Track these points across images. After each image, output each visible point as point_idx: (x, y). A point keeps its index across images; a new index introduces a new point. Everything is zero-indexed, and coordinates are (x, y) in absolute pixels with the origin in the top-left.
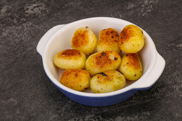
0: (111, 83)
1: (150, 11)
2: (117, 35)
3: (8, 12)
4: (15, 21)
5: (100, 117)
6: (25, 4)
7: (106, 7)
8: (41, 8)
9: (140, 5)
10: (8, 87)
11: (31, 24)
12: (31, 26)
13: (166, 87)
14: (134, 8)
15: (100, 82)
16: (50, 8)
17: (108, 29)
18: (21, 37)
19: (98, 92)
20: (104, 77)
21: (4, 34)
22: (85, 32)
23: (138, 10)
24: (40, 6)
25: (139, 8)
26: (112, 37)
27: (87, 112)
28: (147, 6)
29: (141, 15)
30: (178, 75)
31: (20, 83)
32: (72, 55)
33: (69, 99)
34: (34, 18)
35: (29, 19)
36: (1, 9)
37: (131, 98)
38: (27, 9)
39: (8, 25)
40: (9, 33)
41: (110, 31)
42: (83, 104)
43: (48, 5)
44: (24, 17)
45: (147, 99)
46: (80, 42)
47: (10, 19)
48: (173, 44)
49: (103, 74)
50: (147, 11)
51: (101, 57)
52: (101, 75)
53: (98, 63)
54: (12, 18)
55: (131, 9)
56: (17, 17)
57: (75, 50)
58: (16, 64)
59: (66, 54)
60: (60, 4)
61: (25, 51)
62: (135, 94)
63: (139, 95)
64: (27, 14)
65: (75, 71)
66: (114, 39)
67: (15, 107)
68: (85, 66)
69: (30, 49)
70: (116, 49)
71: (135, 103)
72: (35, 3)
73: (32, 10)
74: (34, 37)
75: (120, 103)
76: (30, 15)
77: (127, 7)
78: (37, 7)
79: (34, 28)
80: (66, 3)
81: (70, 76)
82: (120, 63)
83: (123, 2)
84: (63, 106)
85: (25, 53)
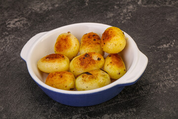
0: (96, 80)
1: (129, 18)
2: (99, 39)
5: (87, 116)
6: (6, 20)
7: (86, 17)
8: (22, 22)
9: (119, 14)
11: (13, 36)
12: (14, 38)
13: (150, 85)
14: (114, 17)
15: (85, 81)
16: (32, 21)
17: (89, 33)
18: (4, 49)
20: (89, 76)
22: (67, 36)
23: (117, 18)
24: (21, 20)
25: (118, 16)
26: (95, 40)
27: (74, 112)
28: (126, 15)
29: (121, 22)
30: (161, 73)
31: (5, 91)
32: (56, 58)
33: (55, 102)
34: (16, 31)
35: (11, 32)
37: (116, 97)
38: (9, 24)
41: (92, 34)
42: (70, 105)
43: (29, 19)
44: (7, 31)
45: (133, 97)
46: (63, 46)
48: (154, 46)
49: (87, 73)
50: (127, 18)
51: (84, 58)
52: (85, 74)
53: (82, 64)
55: (110, 18)
57: (59, 54)
59: (49, 58)
60: (41, 17)
61: (9, 61)
62: (120, 93)
63: (124, 94)
64: (10, 28)
65: (59, 73)
66: (96, 42)
67: (1, 113)
68: (69, 68)
69: (14, 59)
70: (99, 50)
71: (120, 101)
72: (16, 18)
73: (14, 24)
74: (17, 48)
75: (106, 102)
76: (13, 29)
77: (107, 16)
78: (19, 21)
79: (16, 40)
80: (47, 16)
81: (55, 77)
82: (103, 62)
83: (102, 12)
84: (49, 108)
85: (9, 63)
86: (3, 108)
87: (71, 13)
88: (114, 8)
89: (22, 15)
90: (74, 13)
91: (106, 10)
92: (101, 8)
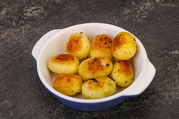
0: (102, 89)
1: (145, 17)
2: (111, 42)
3: (7, 14)
4: (14, 23)
6: (24, 7)
7: (102, 12)
8: (39, 11)
10: (3, 89)
11: (29, 26)
12: (29, 28)
13: (156, 94)
14: (130, 14)
15: (91, 88)
16: (48, 11)
17: (102, 35)
18: (18, 39)
19: (89, 98)
20: (95, 83)
21: (3, 36)
22: (79, 38)
23: (134, 15)
24: (39, 9)
25: (134, 13)
26: (106, 43)
28: (143, 13)
29: (136, 21)
30: (169, 82)
31: (15, 86)
32: (65, 60)
33: (61, 103)
34: (32, 20)
35: (27, 22)
36: (1, 11)
37: (121, 104)
38: (26, 12)
39: (6, 27)
40: (8, 35)
41: (104, 37)
42: (75, 108)
43: (46, 8)
44: (23, 19)
45: (137, 105)
46: (74, 47)
47: (9, 22)
48: (166, 51)
49: (94, 80)
50: (142, 17)
51: (93, 63)
52: (92, 81)
53: (90, 69)
54: (11, 20)
55: (126, 15)
56: (16, 19)
57: (69, 55)
58: (12, 66)
60: (58, 7)
61: (22, 53)
62: (126, 100)
63: (129, 101)
64: (26, 16)
65: (67, 76)
66: (107, 45)
67: (9, 109)
68: (78, 71)
69: (26, 51)
70: (108, 55)
71: (125, 109)
72: (33, 6)
73: (31, 13)
74: (31, 40)
75: (111, 109)
76: (29, 18)
77: (123, 12)
78: (36, 9)
79: (32, 31)
80: (64, 7)
81: (62, 80)
82: (112, 69)
83: (119, 8)
84: (55, 109)
85: (22, 55)
86: (11, 105)
87: (88, 6)
88: (131, 3)
89: (40, 3)
90: (91, 6)
91: (123, 6)
92: (119, 3)
